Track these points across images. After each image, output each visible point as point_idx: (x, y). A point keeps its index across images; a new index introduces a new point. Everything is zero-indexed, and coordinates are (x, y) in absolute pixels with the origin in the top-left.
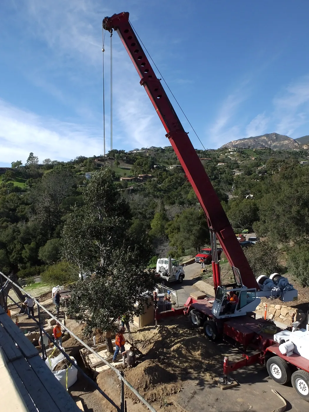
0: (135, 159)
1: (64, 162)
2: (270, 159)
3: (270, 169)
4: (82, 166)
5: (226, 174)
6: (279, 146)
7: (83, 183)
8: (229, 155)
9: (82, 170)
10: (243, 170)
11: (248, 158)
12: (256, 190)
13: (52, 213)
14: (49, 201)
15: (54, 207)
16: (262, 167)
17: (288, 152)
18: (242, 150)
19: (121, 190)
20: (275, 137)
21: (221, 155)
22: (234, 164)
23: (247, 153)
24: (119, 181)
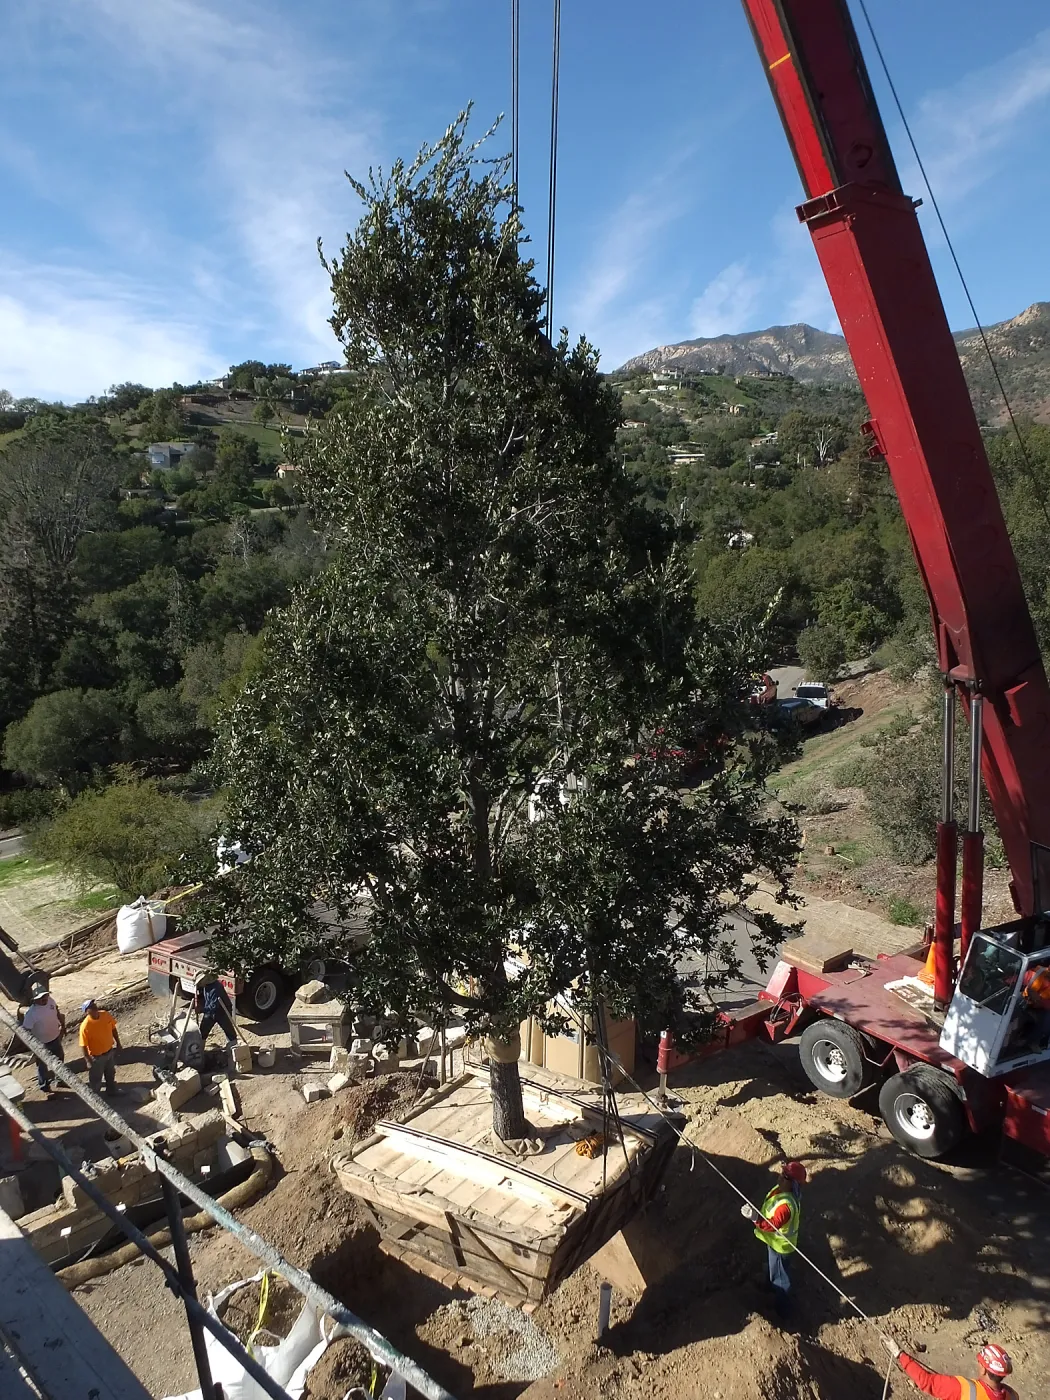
0: (330, 400)
1: (65, 404)
2: (790, 413)
3: (790, 448)
4: (134, 422)
5: (643, 460)
6: (814, 371)
7: (140, 483)
8: (652, 396)
9: (135, 437)
10: (702, 449)
11: (719, 408)
12: (767, 518)
13: (43, 592)
14: (26, 548)
15: (49, 570)
16: (764, 440)
17: (847, 391)
18: (699, 379)
19: (284, 508)
20: (804, 337)
21: (628, 392)
22: (672, 426)
23: (712, 392)
24: (275, 478)
